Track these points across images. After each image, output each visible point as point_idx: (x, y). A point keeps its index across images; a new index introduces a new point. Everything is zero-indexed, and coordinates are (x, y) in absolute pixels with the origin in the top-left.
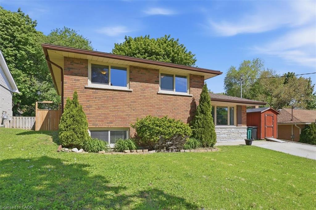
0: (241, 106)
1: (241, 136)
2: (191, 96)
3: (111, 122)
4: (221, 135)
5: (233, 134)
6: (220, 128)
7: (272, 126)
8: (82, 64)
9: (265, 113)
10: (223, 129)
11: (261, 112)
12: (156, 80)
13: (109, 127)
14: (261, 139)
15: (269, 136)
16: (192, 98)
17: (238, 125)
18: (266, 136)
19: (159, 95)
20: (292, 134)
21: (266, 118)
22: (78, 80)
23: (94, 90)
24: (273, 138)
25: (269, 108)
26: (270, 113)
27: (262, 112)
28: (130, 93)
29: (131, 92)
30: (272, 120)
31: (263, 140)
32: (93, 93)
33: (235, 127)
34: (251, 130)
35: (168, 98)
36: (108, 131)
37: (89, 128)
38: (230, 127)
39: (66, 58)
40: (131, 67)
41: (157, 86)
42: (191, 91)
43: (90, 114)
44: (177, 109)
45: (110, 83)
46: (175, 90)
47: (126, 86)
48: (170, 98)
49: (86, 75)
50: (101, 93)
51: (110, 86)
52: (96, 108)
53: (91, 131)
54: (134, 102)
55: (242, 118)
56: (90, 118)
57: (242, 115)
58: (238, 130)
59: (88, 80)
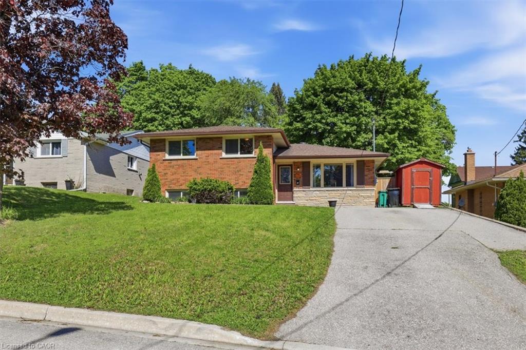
0: (364, 161)
2: (256, 158)
3: (181, 185)
5: (349, 198)
6: (327, 190)
7: (429, 186)
8: (161, 143)
9: (412, 167)
10: (333, 192)
12: (220, 147)
13: (180, 188)
14: (404, 205)
15: (421, 202)
17: (358, 186)
18: (414, 200)
21: (415, 176)
22: (159, 155)
23: (169, 161)
24: (430, 204)
25: (419, 160)
26: (424, 167)
27: (402, 167)
29: (197, 159)
30: (429, 178)
31: (409, 206)
32: (169, 163)
33: (355, 189)
34: (387, 193)
35: (231, 161)
36: (180, 192)
37: (166, 190)
38: (346, 189)
39: (151, 140)
40: (197, 138)
41: (220, 151)
42: (255, 152)
43: (167, 179)
44: (240, 171)
45: (182, 154)
46: (239, 153)
47: (194, 155)
48: (233, 161)
49: (164, 150)
50: (174, 163)
51: (181, 157)
52: (171, 175)
53: (169, 192)
54: (200, 168)
55: (366, 177)
56: (167, 182)
57: (366, 173)
58: (357, 192)
59: (166, 154)
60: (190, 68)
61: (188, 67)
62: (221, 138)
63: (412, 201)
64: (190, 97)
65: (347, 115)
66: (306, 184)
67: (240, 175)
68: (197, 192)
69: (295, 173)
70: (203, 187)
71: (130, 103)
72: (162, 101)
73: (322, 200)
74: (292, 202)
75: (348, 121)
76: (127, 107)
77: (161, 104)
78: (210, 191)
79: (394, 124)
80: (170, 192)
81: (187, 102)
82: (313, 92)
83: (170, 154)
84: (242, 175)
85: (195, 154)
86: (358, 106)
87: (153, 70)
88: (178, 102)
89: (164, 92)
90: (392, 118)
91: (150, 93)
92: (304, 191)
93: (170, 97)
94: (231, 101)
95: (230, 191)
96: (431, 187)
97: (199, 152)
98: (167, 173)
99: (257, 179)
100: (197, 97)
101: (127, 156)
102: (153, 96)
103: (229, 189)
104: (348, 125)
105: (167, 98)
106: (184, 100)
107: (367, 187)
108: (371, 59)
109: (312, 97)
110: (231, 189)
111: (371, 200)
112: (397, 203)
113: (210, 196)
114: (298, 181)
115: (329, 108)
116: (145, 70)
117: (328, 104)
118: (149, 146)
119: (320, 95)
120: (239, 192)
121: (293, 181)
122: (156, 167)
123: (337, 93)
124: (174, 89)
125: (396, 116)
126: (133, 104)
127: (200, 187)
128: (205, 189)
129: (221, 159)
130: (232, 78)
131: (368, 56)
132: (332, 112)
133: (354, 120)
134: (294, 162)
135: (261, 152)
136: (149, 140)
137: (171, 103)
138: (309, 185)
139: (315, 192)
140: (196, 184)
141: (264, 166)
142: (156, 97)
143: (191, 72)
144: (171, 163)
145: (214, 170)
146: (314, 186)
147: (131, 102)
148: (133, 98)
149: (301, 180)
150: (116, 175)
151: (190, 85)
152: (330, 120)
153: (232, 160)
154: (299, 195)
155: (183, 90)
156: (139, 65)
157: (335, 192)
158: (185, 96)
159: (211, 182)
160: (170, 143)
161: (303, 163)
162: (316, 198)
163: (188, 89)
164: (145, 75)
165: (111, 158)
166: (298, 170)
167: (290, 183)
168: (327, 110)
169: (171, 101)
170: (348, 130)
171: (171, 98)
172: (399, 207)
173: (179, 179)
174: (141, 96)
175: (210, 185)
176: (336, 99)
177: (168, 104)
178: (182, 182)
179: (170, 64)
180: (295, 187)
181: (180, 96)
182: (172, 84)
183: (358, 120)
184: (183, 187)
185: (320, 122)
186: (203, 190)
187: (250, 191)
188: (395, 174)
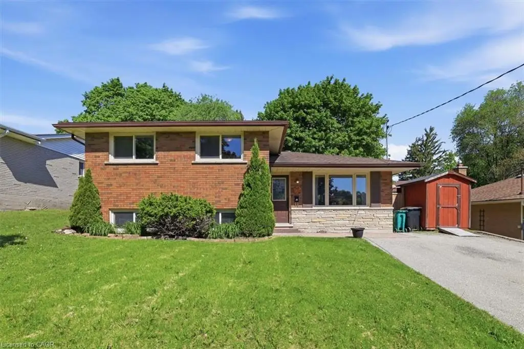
0: (379, 173)
1: (380, 223)
2: (246, 163)
3: (133, 203)
4: (336, 222)
5: (362, 220)
6: (334, 210)
7: (457, 205)
8: (103, 138)
9: (437, 181)
10: (341, 212)
11: (424, 180)
12: (191, 146)
13: (131, 208)
14: (427, 229)
15: (448, 225)
16: (246, 166)
17: (372, 204)
18: (440, 223)
19: (194, 166)
20: (522, 222)
21: (441, 192)
22: (99, 157)
23: (115, 167)
24: (458, 227)
25: (447, 173)
26: (452, 181)
27: (426, 181)
28: (156, 166)
29: (157, 164)
30: (456, 195)
31: (433, 230)
32: (114, 169)
33: (368, 208)
34: (406, 213)
35: (209, 168)
36: (133, 213)
37: (110, 209)
38: (358, 208)
39: (87, 134)
40: (157, 133)
41: (192, 153)
42: (245, 156)
43: (111, 193)
44: (223, 183)
45: (134, 157)
46: (221, 156)
47: (153, 158)
48: (212, 168)
49: (107, 150)
50: (122, 168)
51: (134, 160)
52: (117, 187)
53: (114, 213)
54: (161, 177)
55: (382, 193)
56: (111, 197)
57: (382, 188)
58: (372, 213)
59: (110, 155)
60: (164, 87)
61: (163, 86)
62: (194, 133)
63: (437, 224)
64: (164, 111)
65: (315, 130)
66: (307, 201)
67: (223, 189)
68: (152, 219)
69: (293, 187)
70: (163, 209)
71: (106, 116)
72: (137, 113)
73: (328, 222)
74: (287, 225)
75: (316, 136)
76: (103, 118)
77: (134, 116)
78: (175, 217)
79: (358, 140)
80: (117, 213)
81: (161, 116)
82: (282, 108)
83: (117, 155)
84: (226, 189)
85: (155, 156)
86: (325, 123)
87: (130, 88)
88: (152, 115)
89: (138, 105)
90: (354, 135)
91: (125, 106)
92: (304, 210)
93: (144, 110)
94: (203, 116)
95: (209, 215)
96: (459, 206)
97: (161, 154)
98: (111, 185)
99: (251, 196)
100: (170, 112)
101: (79, 161)
102: (128, 109)
103: (207, 212)
104: (317, 140)
105: (141, 111)
106: (157, 113)
107: (383, 206)
108: (332, 82)
109: (282, 112)
110: (210, 211)
111: (388, 223)
112: (418, 226)
113: (175, 225)
114: (297, 197)
115: (298, 123)
116: (122, 87)
117: (296, 119)
118: (84, 142)
119: (288, 111)
120: (220, 214)
121: (290, 197)
122: (92, 175)
123: (305, 110)
124: (148, 103)
125: (360, 133)
126: (109, 116)
127: (158, 211)
128: (167, 215)
129: (193, 164)
130: (204, 95)
131: (330, 79)
132: (300, 127)
133: (322, 136)
134: (292, 173)
135: (255, 155)
136: (84, 135)
137: (144, 116)
138: (311, 203)
139: (318, 212)
140: (151, 204)
141: (261, 176)
142: (130, 110)
143: (165, 90)
144: (117, 169)
145: (184, 180)
146: (316, 204)
147: (107, 114)
148: (109, 111)
149: (300, 195)
150: (58, 185)
151: (164, 100)
152: (299, 134)
153: (211, 166)
154: (298, 216)
155: (156, 104)
156: (116, 81)
157: (344, 212)
158: (159, 110)
159: (177, 200)
160: (117, 139)
161: (304, 173)
162: (320, 220)
163: (162, 104)
164: (121, 91)
165: (48, 162)
166: (298, 182)
167: (286, 200)
168: (296, 125)
169: (145, 114)
170: (317, 144)
171: (145, 112)
172: (420, 230)
173: (130, 193)
174: (117, 109)
175: (175, 207)
176: (305, 115)
177: (142, 116)
178: (133, 199)
179: (146, 83)
180: (292, 204)
181: (154, 110)
182: (146, 98)
183: (326, 135)
184: (135, 206)
185: (290, 136)
186: (162, 216)
187: (240, 215)
188: (403, 189)
